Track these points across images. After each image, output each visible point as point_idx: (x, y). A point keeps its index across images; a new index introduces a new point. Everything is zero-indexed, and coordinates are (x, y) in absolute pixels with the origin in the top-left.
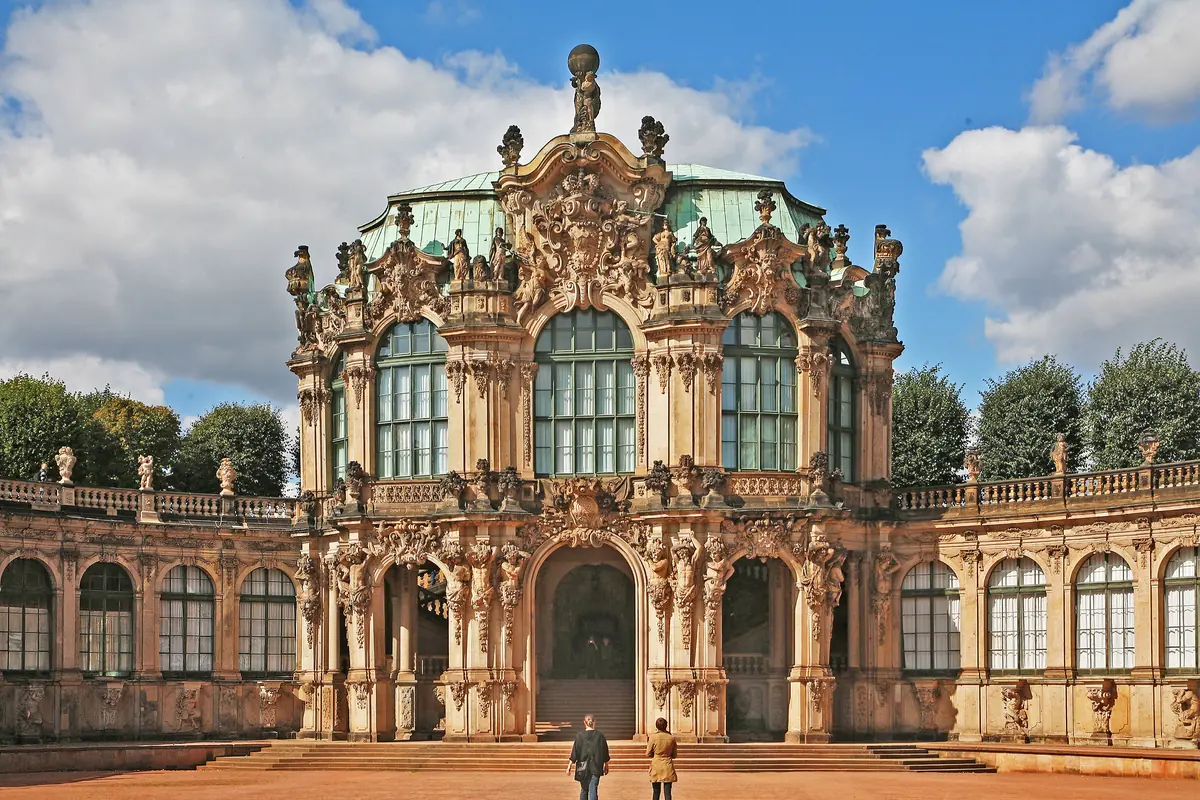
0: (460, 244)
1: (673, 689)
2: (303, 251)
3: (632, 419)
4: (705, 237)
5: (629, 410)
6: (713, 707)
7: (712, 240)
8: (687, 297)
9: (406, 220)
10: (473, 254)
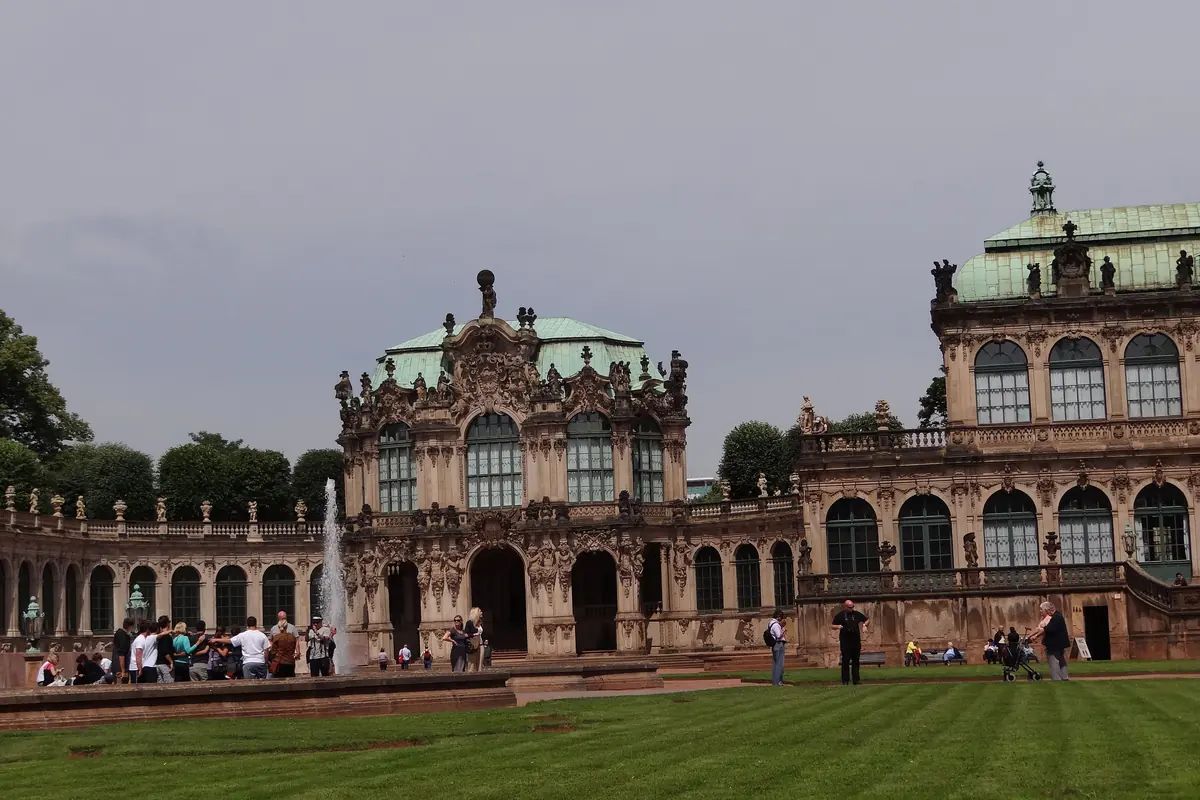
0: (420, 381)
1: (544, 630)
2: (345, 374)
3: (519, 474)
4: (553, 373)
5: (516, 470)
6: (567, 636)
7: (558, 375)
8: (544, 408)
9: (390, 367)
10: (428, 387)
